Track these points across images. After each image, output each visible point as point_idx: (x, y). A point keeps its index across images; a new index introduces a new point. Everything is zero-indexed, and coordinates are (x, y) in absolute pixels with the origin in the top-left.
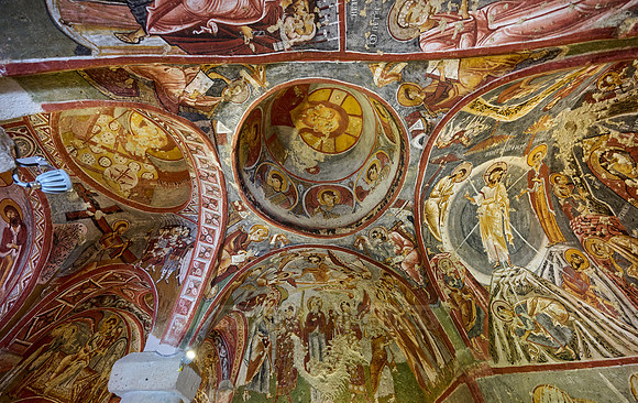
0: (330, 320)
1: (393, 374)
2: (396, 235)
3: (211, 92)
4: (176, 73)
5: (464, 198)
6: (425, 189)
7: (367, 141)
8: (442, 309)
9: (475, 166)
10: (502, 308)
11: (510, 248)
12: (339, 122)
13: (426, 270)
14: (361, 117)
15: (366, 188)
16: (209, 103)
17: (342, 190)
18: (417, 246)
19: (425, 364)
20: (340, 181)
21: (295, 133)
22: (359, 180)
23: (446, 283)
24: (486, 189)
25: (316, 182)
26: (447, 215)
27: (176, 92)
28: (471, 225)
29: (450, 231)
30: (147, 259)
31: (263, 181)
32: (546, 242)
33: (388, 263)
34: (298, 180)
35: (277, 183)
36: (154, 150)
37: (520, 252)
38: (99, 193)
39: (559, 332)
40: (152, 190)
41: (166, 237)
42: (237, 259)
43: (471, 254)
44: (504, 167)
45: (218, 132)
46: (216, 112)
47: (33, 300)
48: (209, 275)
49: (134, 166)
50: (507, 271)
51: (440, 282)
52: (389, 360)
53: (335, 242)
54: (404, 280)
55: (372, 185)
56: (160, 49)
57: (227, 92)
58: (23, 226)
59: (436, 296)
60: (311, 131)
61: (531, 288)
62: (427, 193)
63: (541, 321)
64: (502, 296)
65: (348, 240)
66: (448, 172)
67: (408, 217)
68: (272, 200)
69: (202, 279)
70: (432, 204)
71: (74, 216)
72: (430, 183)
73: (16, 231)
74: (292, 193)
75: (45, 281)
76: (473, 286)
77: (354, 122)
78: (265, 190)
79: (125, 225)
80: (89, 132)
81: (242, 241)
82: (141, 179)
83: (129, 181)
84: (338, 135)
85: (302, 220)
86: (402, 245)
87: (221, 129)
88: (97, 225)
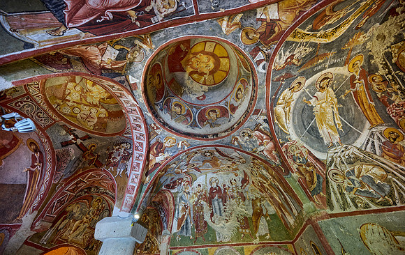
0: (224, 191)
1: (268, 221)
2: (257, 133)
3: (119, 58)
4: (93, 50)
5: (302, 102)
6: (272, 100)
7: (234, 73)
8: (293, 178)
9: (307, 79)
10: (336, 174)
11: (340, 133)
12: (214, 64)
13: (280, 154)
14: (228, 57)
15: (236, 105)
16: (120, 65)
17: (221, 108)
18: (272, 138)
19: (286, 214)
20: (220, 102)
21: (187, 75)
22: (231, 100)
23: (294, 161)
24: (318, 94)
25: (204, 105)
26: (291, 115)
27: (97, 61)
28: (309, 120)
29: (295, 126)
30: (109, 164)
31: (169, 109)
32: (368, 125)
33: (255, 152)
34: (192, 105)
35: (178, 109)
36: (103, 99)
37: (347, 135)
38: (76, 129)
39: (379, 187)
40: (106, 123)
41: (118, 150)
42: (159, 159)
43: (311, 140)
44: (330, 76)
45: (131, 82)
46: (126, 70)
47: (52, 193)
48: (143, 170)
49: (94, 111)
50: (339, 149)
51: (290, 161)
52: (264, 213)
53: (219, 142)
54: (266, 162)
55: (239, 102)
56: (78, 36)
57: (129, 56)
58: (41, 152)
59: (288, 170)
60: (197, 72)
61: (357, 159)
62: (274, 102)
63: (366, 180)
64: (335, 166)
65: (227, 140)
66: (288, 85)
67: (264, 120)
68: (176, 121)
69: (139, 173)
70: (279, 109)
71: (66, 144)
72: (276, 94)
74: (189, 114)
75: (57, 182)
76: (314, 161)
77: (224, 61)
78: (171, 115)
79: (94, 146)
80: (64, 94)
81: (160, 148)
82: (99, 118)
83: (92, 120)
84: (215, 72)
85: (196, 131)
86: (262, 139)
87: (133, 80)
88: (79, 148)
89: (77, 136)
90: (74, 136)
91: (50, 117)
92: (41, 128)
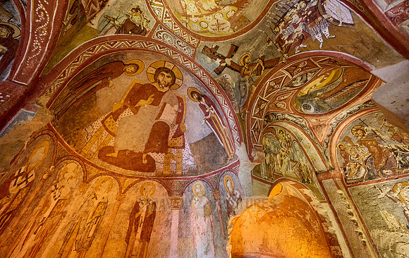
30: (289, 49)
40: (242, 17)
41: (286, 26)
47: (242, 123)
49: (218, 16)
58: (204, 96)
73: (203, 102)
75: (238, 111)
82: (229, 19)
83: (224, 26)
88: (233, 69)
89: (222, 56)
90: (219, 58)
91: (188, 43)
92: (189, 59)
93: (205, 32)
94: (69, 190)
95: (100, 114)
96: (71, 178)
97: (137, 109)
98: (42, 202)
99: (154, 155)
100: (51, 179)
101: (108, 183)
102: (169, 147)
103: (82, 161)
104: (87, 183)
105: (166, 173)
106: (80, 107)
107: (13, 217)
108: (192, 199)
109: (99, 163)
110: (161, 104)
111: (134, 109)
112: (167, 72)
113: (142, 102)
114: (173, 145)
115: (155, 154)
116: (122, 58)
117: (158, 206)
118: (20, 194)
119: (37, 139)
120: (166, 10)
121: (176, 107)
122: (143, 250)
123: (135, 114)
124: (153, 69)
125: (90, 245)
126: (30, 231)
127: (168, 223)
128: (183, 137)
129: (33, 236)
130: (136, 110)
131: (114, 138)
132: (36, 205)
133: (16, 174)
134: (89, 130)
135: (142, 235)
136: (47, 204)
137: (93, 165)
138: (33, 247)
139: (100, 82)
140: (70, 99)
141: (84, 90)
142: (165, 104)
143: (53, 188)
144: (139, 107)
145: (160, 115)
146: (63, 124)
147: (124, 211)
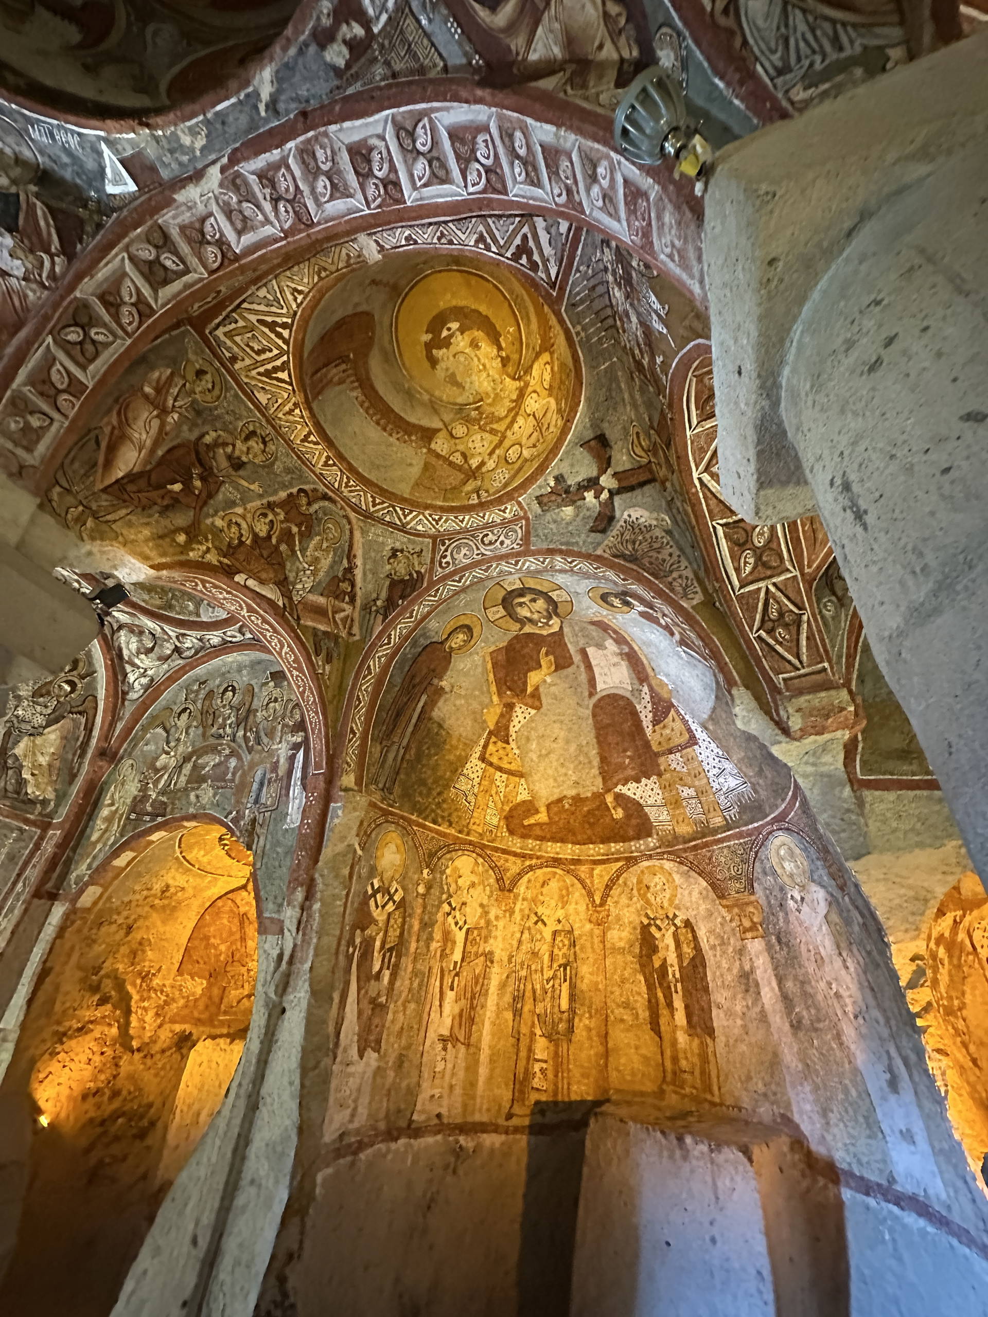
45: (131, 184)
71: (604, 520)
87: (119, 178)
88: (631, 489)
89: (589, 480)
90: (587, 488)
91: (505, 523)
92: (518, 554)
93: (520, 469)
94: (480, 910)
95: (469, 745)
96: (473, 885)
97: (536, 695)
98: (437, 935)
99: (631, 790)
100: (435, 891)
101: (554, 885)
102: (657, 755)
103: (480, 849)
104: (510, 891)
105: (684, 829)
106: (419, 757)
107: (399, 956)
108: (784, 898)
109: (516, 844)
110: (577, 658)
111: (530, 701)
112: (522, 595)
113: (534, 678)
114: (666, 746)
115: (632, 785)
116: (427, 638)
117: (702, 933)
118: (392, 921)
119: (373, 835)
120: (427, 513)
121: (610, 645)
122: (704, 1058)
123: (538, 708)
124: (495, 609)
125: (571, 1030)
126: (441, 987)
127: (747, 981)
128: (677, 712)
129: (450, 995)
130: (535, 700)
131: (523, 781)
132: (430, 938)
133: (370, 892)
134: (463, 785)
135: (689, 1016)
136: (447, 937)
137: (504, 852)
138: (461, 1015)
139: (424, 698)
140: (391, 756)
141: (407, 726)
142: (584, 653)
143: (446, 908)
144: (537, 689)
145: (592, 682)
146: (406, 795)
147: (622, 951)
